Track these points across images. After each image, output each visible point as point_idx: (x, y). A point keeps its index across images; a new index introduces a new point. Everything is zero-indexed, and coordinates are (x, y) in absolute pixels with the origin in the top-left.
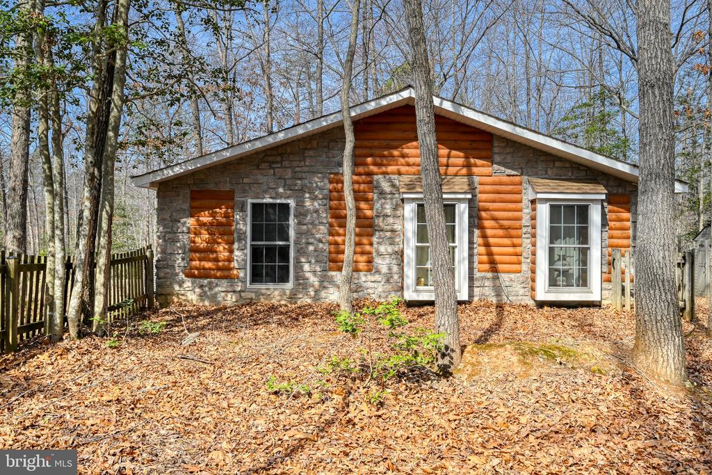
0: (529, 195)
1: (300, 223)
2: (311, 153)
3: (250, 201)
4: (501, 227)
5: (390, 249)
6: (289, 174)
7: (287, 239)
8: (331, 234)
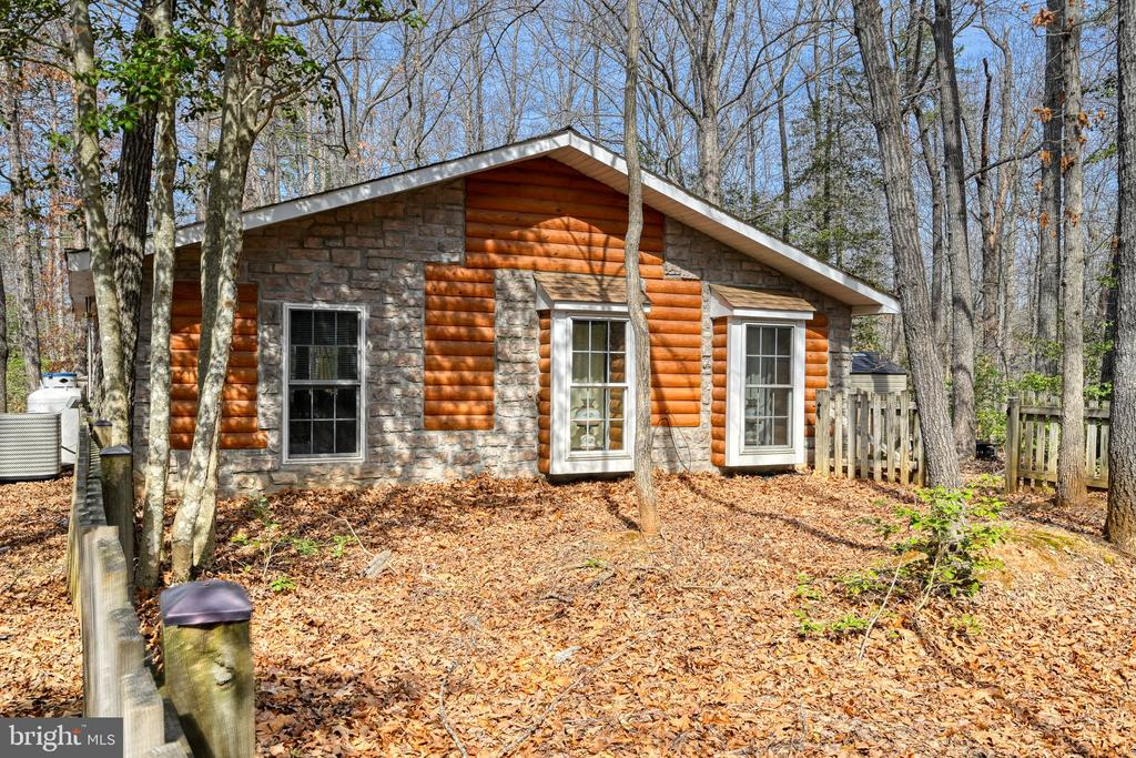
0: (713, 309)
1: (377, 348)
2: (395, 225)
3: (288, 306)
4: (675, 358)
5: (521, 394)
6: (357, 260)
7: (353, 375)
8: (429, 367)
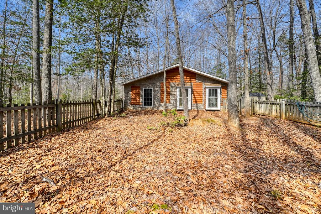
0: (204, 86)
1: (154, 93)
2: (157, 78)
3: (144, 88)
4: (198, 94)
5: (174, 98)
6: (152, 82)
7: (151, 96)
8: (161, 95)
